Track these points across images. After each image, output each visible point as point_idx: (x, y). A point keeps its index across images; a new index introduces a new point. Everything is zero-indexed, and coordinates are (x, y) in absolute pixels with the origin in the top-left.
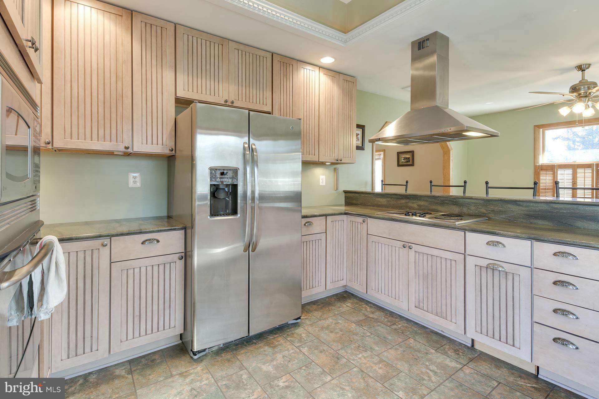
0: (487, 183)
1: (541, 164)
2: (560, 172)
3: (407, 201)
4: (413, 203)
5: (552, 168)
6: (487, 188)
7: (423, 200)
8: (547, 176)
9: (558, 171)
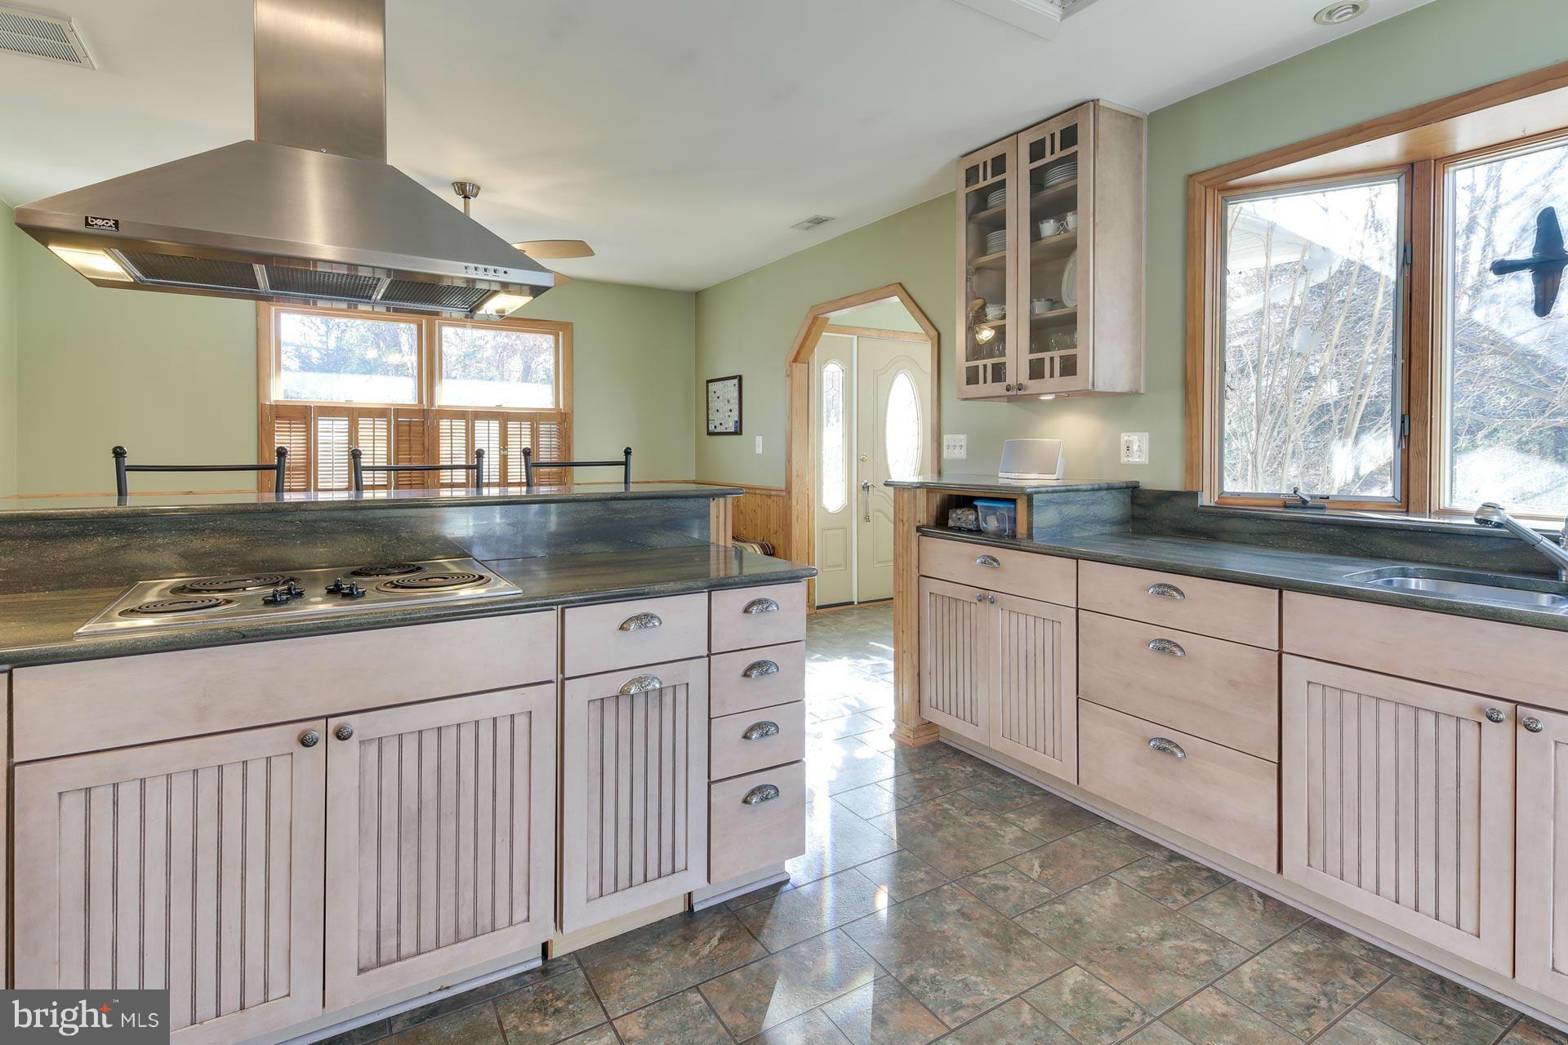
0: (119, 453)
1: (275, 401)
2: (323, 424)
3: (115, 541)
4: (152, 549)
5: (303, 415)
6: (121, 471)
7: (213, 530)
8: (292, 434)
9: (320, 422)
